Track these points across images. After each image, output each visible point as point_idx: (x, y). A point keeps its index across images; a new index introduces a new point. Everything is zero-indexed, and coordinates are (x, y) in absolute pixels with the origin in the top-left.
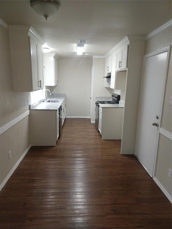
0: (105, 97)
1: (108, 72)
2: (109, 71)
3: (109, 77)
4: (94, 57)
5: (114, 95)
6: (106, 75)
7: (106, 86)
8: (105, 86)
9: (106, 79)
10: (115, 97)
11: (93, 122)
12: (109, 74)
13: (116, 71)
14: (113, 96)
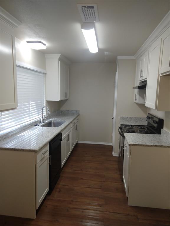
0: (135, 118)
1: (141, 79)
2: (144, 77)
3: (143, 87)
4: (119, 58)
5: (149, 116)
6: (137, 84)
7: (137, 101)
8: (134, 101)
9: (136, 91)
10: (154, 121)
11: (115, 154)
12: (142, 82)
13: (159, 75)
14: (148, 118)
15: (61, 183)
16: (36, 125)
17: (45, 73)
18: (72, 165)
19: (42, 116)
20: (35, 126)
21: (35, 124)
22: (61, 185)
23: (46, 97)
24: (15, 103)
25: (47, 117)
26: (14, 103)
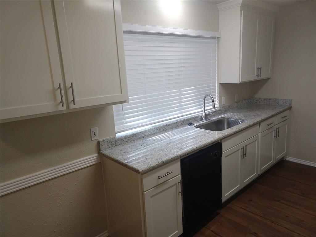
15: (213, 228)
16: (191, 124)
17: (218, 38)
18: (251, 201)
19: (205, 110)
20: (189, 125)
21: (189, 122)
22: (212, 231)
23: (218, 77)
24: (122, 93)
25: (220, 110)
26: (120, 94)
